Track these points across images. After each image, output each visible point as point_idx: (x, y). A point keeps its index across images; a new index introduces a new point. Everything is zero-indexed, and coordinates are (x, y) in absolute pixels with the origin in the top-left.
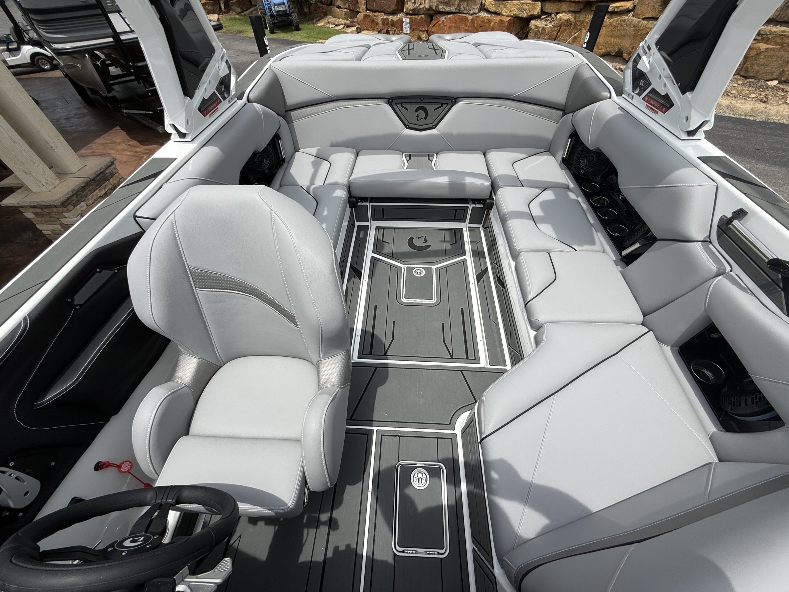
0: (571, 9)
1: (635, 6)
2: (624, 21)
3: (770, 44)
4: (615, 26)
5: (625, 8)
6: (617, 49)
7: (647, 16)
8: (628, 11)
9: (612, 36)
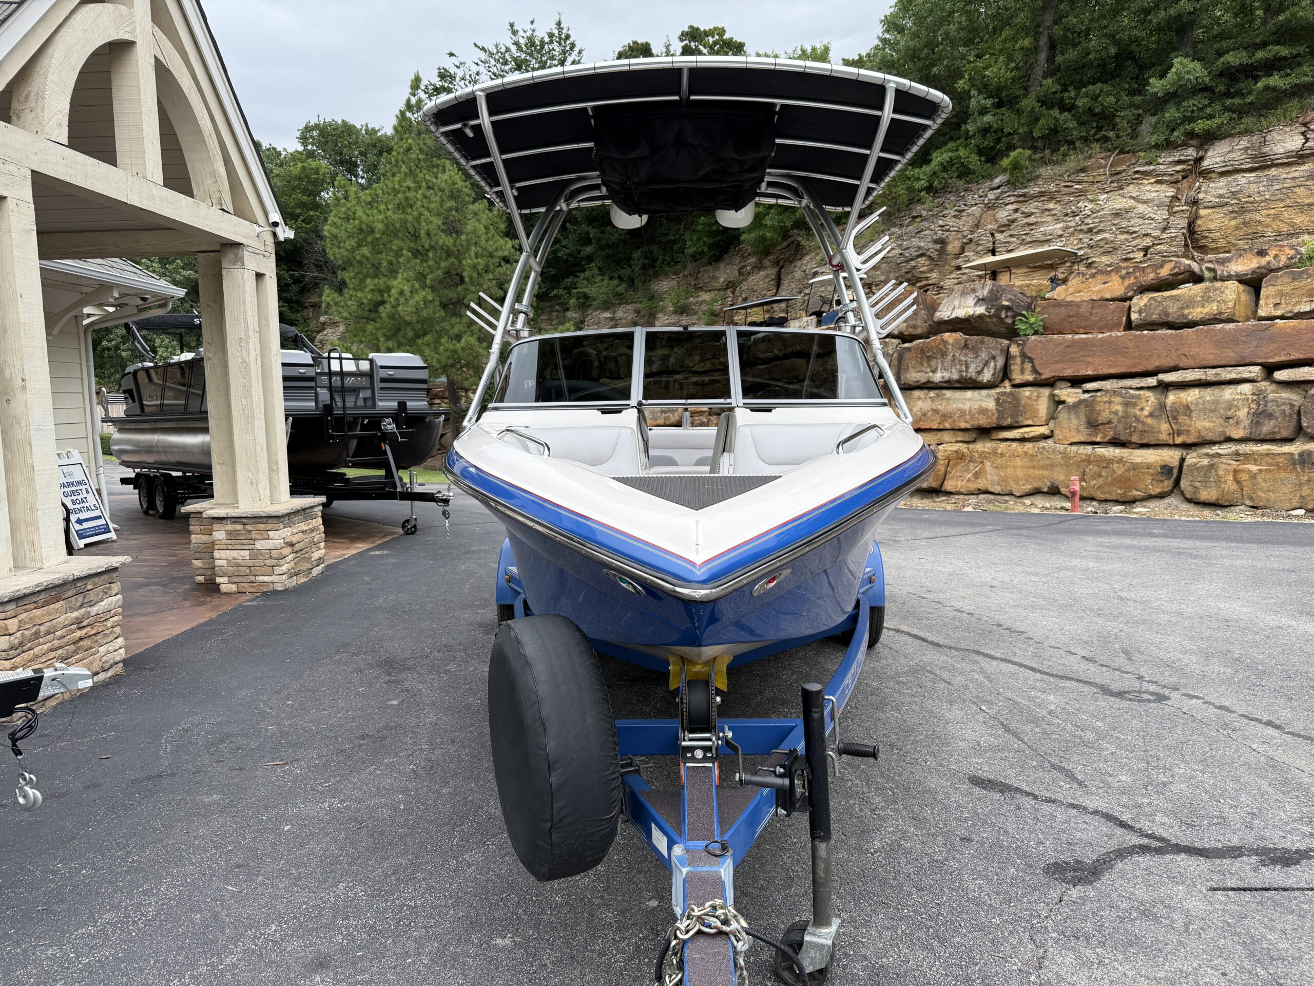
0: (959, 439)
1: (1052, 431)
2: (1043, 448)
3: (1261, 464)
4: (1032, 455)
5: (1038, 433)
6: (1048, 483)
7: (1074, 440)
8: (1046, 437)
9: (1034, 467)
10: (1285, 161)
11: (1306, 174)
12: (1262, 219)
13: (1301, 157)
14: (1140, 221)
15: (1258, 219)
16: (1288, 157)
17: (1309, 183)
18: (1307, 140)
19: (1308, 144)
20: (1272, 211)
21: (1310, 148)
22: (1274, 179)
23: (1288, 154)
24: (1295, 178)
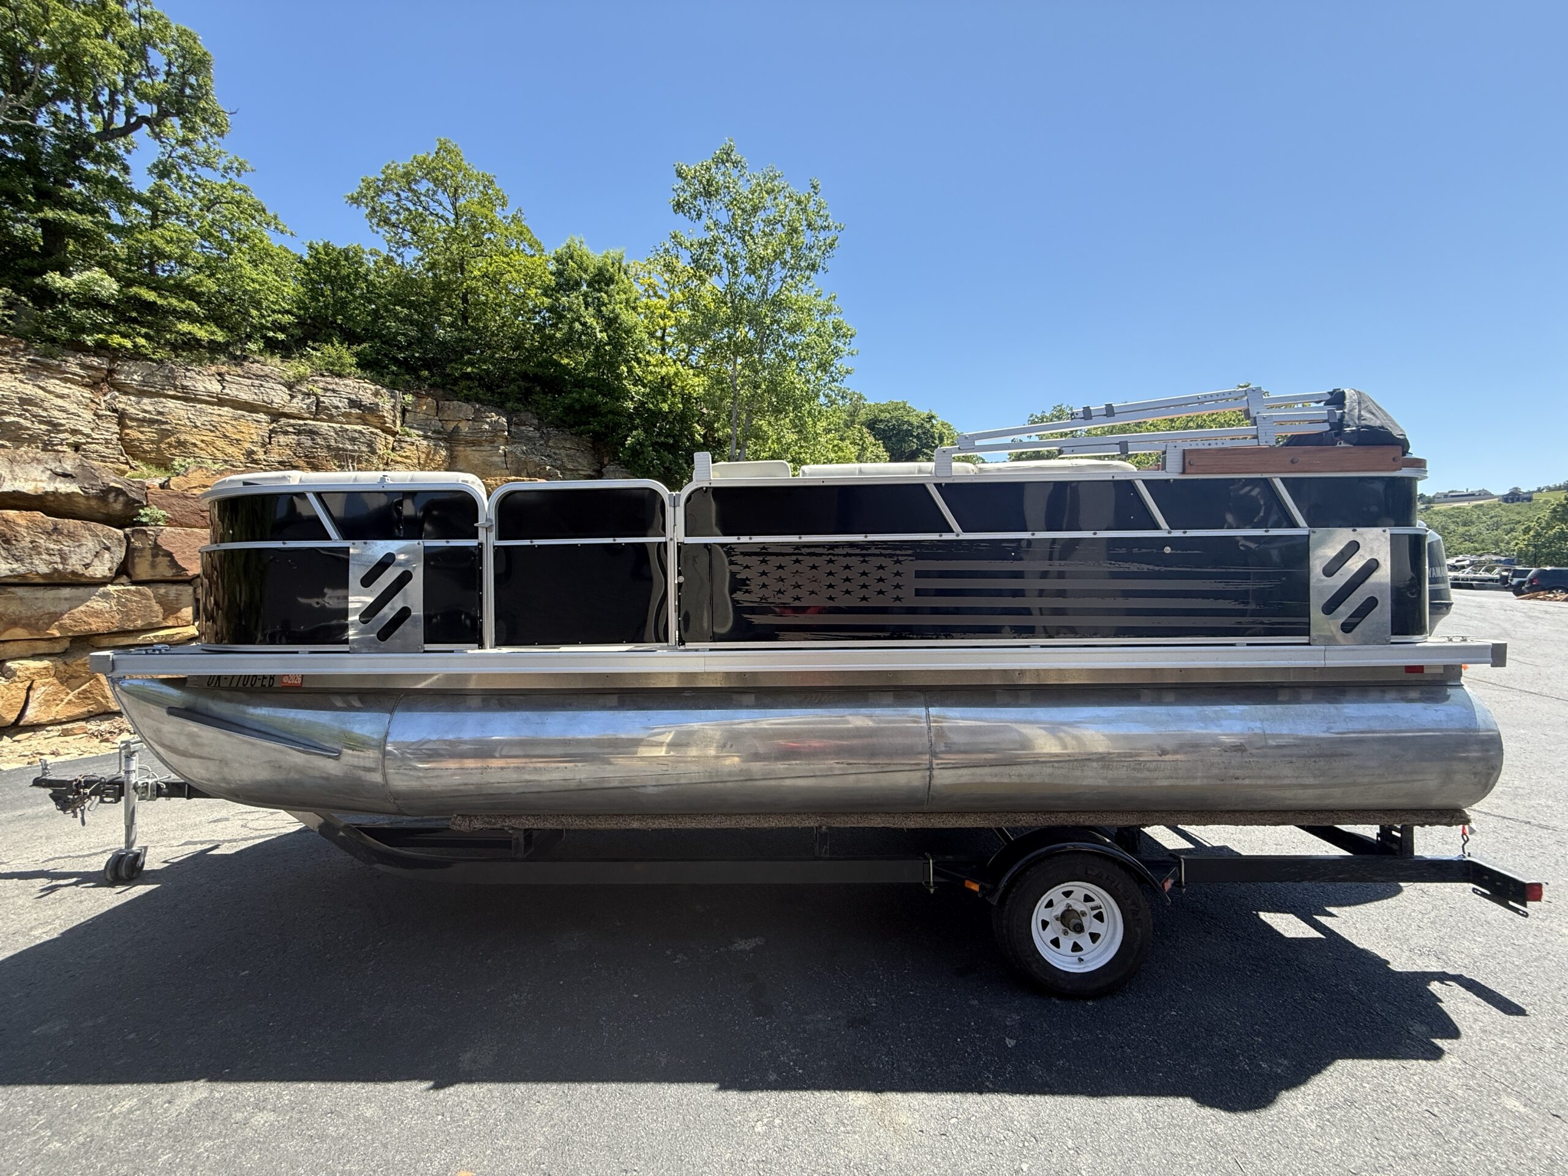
10: (208, 398)
11: (230, 415)
12: (197, 443)
13: (220, 399)
14: (65, 416)
15: (194, 441)
16: (209, 396)
17: (233, 422)
18: (224, 388)
19: (225, 391)
20: (205, 438)
21: (227, 394)
22: (201, 411)
23: (210, 394)
24: (220, 415)
